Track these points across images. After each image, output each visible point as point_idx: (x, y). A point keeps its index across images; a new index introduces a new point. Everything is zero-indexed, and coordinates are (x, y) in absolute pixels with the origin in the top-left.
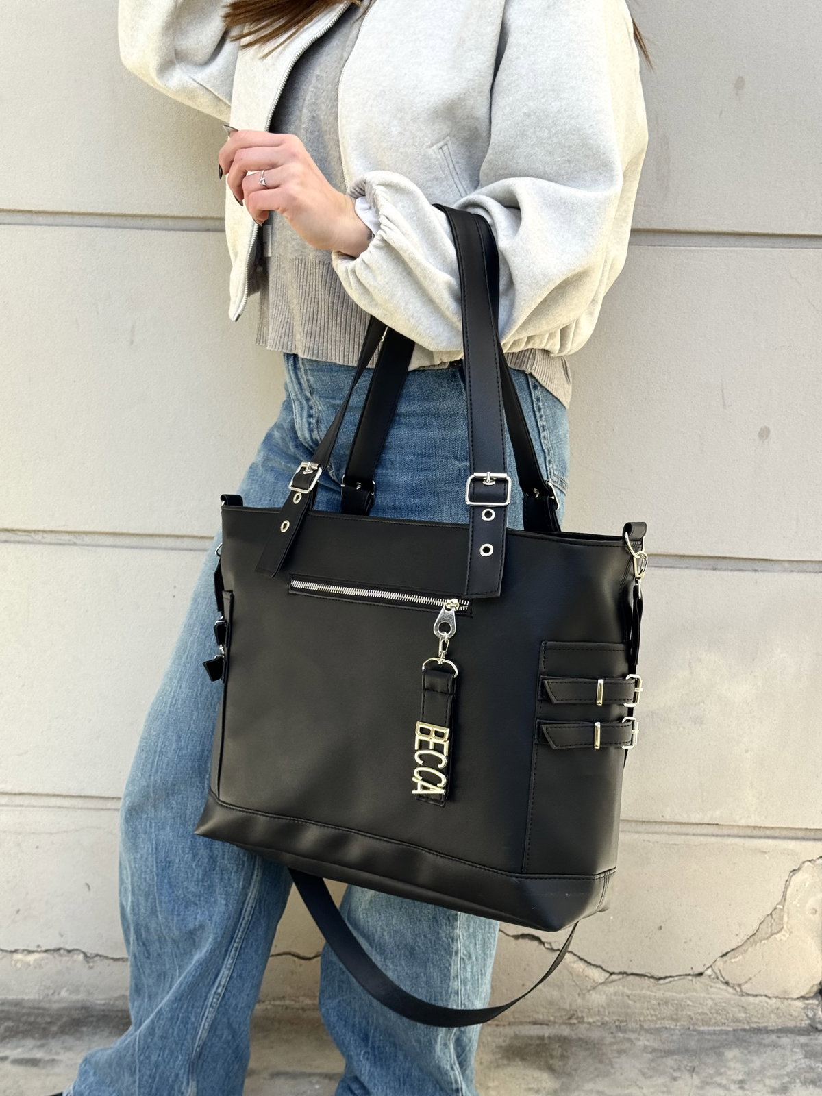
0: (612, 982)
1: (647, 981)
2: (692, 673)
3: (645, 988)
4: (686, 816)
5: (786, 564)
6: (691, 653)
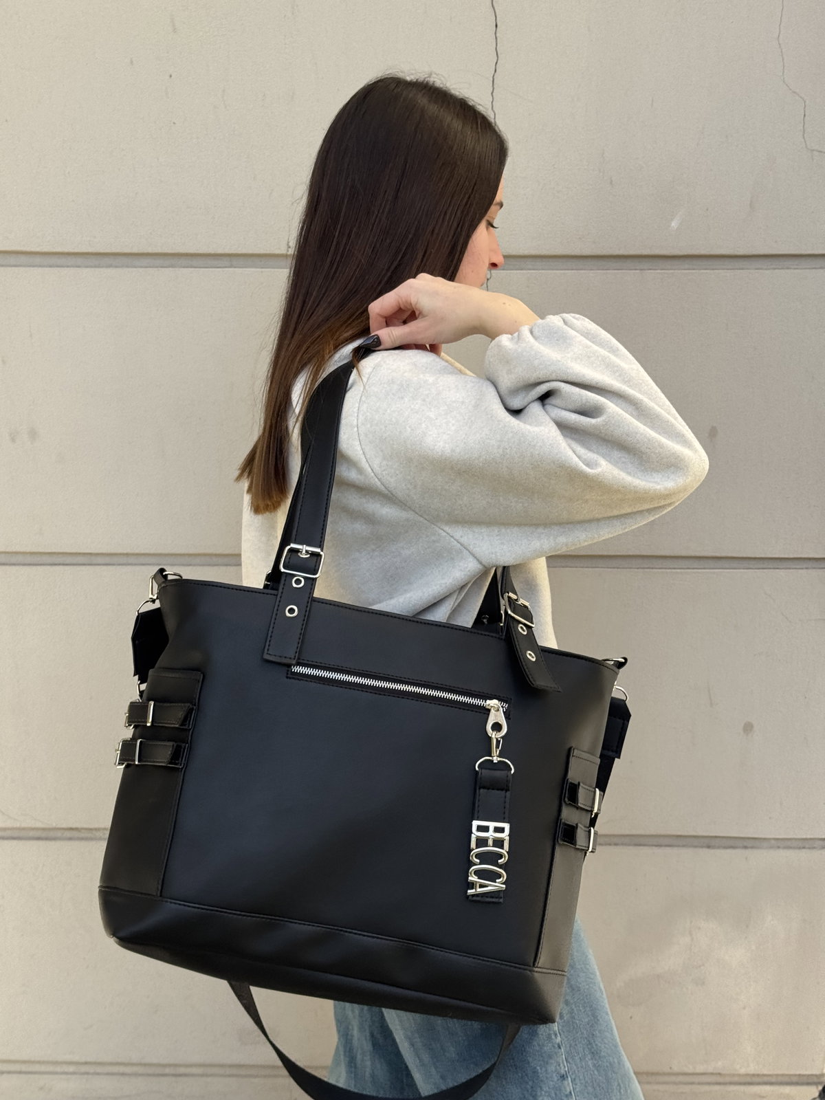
2: (692, 939)
4: (691, 1067)
5: (773, 842)
6: (691, 922)
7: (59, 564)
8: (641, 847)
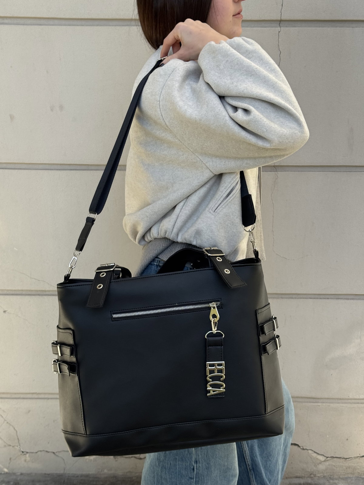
0: (328, 460)
1: (342, 460)
3: (341, 463)
4: (358, 396)
7: (74, 170)
8: (340, 300)
